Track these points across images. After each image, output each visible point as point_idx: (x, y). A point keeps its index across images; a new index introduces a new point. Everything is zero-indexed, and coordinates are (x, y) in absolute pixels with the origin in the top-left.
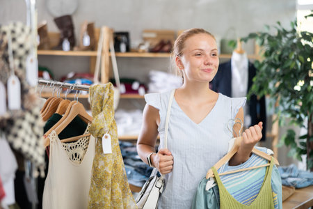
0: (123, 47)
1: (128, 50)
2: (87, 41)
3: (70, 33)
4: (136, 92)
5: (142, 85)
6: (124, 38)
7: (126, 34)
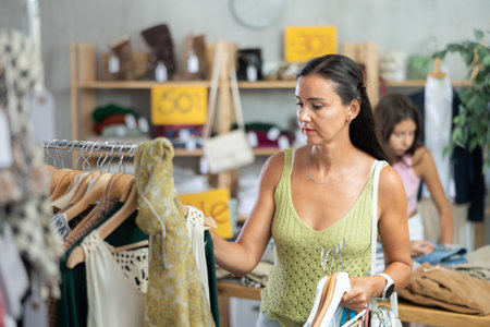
0: (252, 73)
1: (260, 77)
2: (193, 65)
3: (166, 53)
4: (275, 144)
5: (284, 133)
6: (253, 58)
7: (257, 52)
